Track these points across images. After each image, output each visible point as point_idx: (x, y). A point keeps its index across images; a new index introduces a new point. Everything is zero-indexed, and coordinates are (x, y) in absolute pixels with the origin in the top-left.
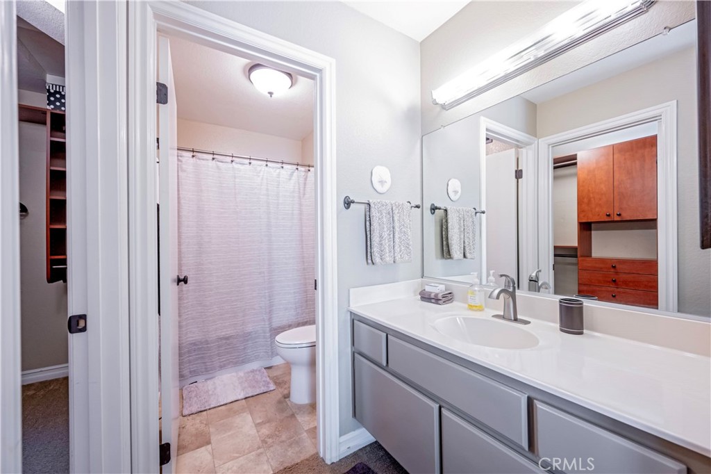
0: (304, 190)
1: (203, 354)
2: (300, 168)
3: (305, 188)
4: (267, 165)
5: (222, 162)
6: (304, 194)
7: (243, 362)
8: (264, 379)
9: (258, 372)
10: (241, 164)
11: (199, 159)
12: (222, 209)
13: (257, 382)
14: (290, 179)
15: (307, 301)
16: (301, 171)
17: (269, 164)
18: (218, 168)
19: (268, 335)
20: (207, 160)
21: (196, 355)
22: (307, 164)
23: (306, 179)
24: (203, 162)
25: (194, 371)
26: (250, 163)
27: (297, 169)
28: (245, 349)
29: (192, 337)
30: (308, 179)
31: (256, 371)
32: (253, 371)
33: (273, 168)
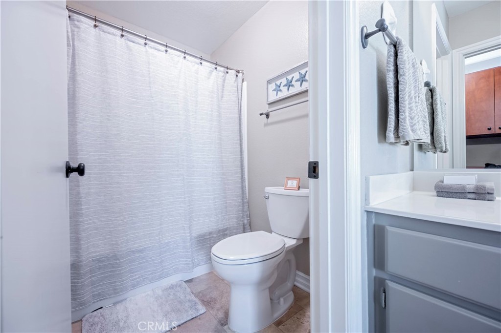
0: (223, 92)
1: (111, 272)
2: (219, 68)
3: (223, 90)
4: (185, 57)
5: (133, 42)
6: (222, 97)
7: (160, 278)
8: (188, 297)
9: (179, 289)
10: (156, 49)
11: (104, 32)
12: (134, 98)
13: (180, 302)
14: (209, 78)
15: (226, 207)
16: (220, 71)
17: (187, 57)
18: (128, 47)
19: (189, 244)
20: (114, 35)
21: (102, 274)
22: (226, 66)
23: (224, 80)
24: (110, 37)
25: (99, 294)
26: (166, 51)
27: (216, 68)
28: (162, 262)
29: (95, 252)
30: (226, 82)
31: (176, 286)
32: (172, 287)
33: (192, 62)
